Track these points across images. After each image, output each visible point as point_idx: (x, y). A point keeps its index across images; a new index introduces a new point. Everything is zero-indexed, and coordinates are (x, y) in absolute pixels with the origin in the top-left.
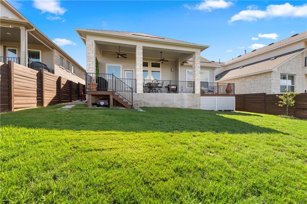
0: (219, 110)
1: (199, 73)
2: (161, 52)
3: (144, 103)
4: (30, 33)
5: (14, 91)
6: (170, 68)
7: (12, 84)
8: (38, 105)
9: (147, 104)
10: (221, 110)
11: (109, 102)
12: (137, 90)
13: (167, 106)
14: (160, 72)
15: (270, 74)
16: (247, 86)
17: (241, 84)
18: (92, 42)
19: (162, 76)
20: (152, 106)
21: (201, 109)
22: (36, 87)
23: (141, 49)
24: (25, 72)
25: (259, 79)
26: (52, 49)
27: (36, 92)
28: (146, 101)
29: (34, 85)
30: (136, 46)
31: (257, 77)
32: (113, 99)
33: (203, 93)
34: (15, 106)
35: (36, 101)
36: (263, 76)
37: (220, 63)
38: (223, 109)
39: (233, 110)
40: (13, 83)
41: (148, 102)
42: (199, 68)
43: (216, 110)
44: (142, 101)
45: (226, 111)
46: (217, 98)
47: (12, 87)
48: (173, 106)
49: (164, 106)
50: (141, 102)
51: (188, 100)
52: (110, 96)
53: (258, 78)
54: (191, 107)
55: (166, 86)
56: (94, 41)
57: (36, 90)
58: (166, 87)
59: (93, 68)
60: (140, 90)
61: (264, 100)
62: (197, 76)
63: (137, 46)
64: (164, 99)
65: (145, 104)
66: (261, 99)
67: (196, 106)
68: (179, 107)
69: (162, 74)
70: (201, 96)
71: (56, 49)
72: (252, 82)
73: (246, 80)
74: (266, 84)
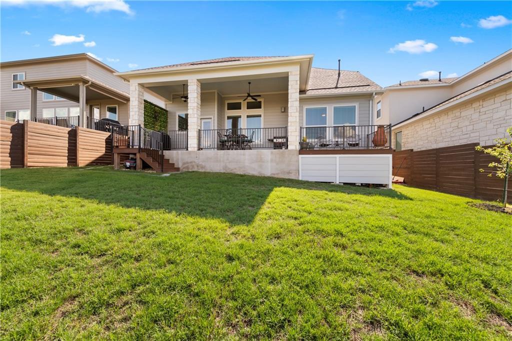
0: (344, 183)
3: (198, 166)
4: (91, 88)
5: (27, 150)
6: (280, 108)
7: (25, 142)
8: (68, 165)
9: (202, 168)
10: (353, 184)
11: (135, 162)
12: (189, 146)
13: (232, 172)
14: (260, 116)
16: (464, 129)
17: (453, 125)
18: (136, 86)
19: (264, 122)
20: (208, 171)
21: (300, 179)
22: (67, 145)
24: (49, 130)
26: (126, 102)
27: (67, 151)
28: (200, 163)
29: (65, 143)
30: (187, 81)
32: (140, 158)
33: (305, 149)
34: (29, 164)
35: (67, 161)
36: (499, 99)
37: (440, 80)
38: (358, 181)
39: (385, 186)
40: (27, 141)
41: (203, 164)
43: (338, 183)
44: (195, 162)
45: (368, 185)
46: (339, 157)
47: (25, 145)
48: (244, 171)
49: (228, 171)
50: (194, 164)
51: (272, 161)
52: (137, 154)
53: (489, 105)
54: (278, 174)
55: (270, 138)
56: (137, 85)
57: (67, 148)
58: (269, 140)
59: (136, 120)
60: (192, 145)
61: (474, 162)
62: (291, 116)
63: (189, 81)
64: (228, 159)
65: (199, 168)
66: (466, 158)
67: (289, 173)
68: (256, 173)
69: (264, 119)
70: (299, 154)
72: (475, 116)
74: (506, 118)
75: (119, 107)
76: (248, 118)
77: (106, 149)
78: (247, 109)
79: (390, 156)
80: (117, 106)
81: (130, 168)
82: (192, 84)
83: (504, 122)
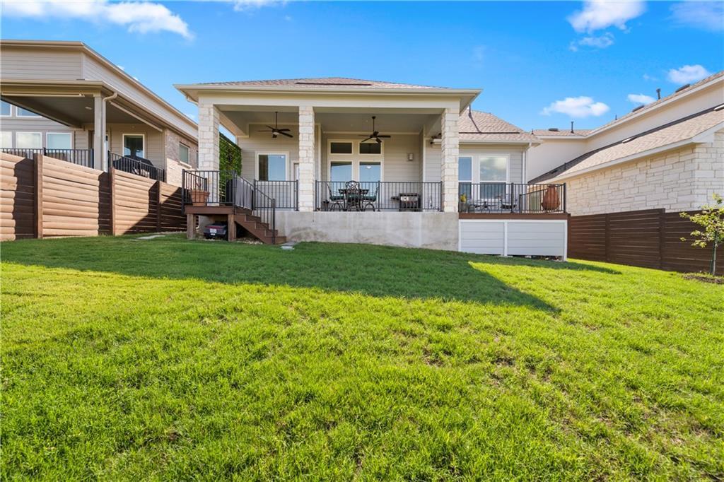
0: (514, 256)
1: (454, 161)
2: (374, 116)
3: (315, 234)
4: (112, 103)
5: (43, 206)
6: (406, 155)
7: (39, 193)
8: (99, 232)
9: (322, 236)
10: (523, 256)
11: (227, 228)
12: (300, 204)
13: (368, 242)
14: (379, 164)
15: (690, 151)
16: (627, 192)
17: (611, 187)
18: (209, 108)
19: (385, 172)
20: (332, 241)
21: (460, 250)
22: (97, 199)
23: (310, 115)
24: (71, 174)
25: (661, 169)
26: (161, 130)
27: (97, 210)
28: (319, 230)
29: (94, 195)
30: (298, 107)
31: (653, 165)
32: (235, 222)
33: (466, 211)
34: (45, 231)
35: (97, 226)
36: (671, 160)
37: (572, 132)
38: (529, 253)
39: (560, 257)
40: (41, 191)
41: (324, 231)
42: (456, 147)
43: (506, 255)
44: (310, 228)
45: (538, 257)
46: (508, 223)
47: (39, 199)
48: (385, 241)
49: (362, 241)
50: (309, 231)
51: (423, 227)
52: (229, 216)
53: (658, 166)
54: (431, 245)
56: (212, 106)
57: (97, 205)
58: (394, 198)
59: (210, 161)
60: (305, 204)
61: (659, 230)
62: (449, 168)
63: (300, 109)
64: (361, 225)
65: (318, 236)
66: (649, 226)
67: (446, 243)
68: (401, 244)
69: (385, 168)
70: (460, 218)
71: (170, 129)
72: (641, 178)
73: (625, 174)
74: (679, 182)
75: (147, 137)
76: (362, 166)
77: (150, 207)
78: (361, 153)
79: (565, 222)
80: (144, 135)
81: (218, 236)
82: (305, 113)
83: (677, 186)
